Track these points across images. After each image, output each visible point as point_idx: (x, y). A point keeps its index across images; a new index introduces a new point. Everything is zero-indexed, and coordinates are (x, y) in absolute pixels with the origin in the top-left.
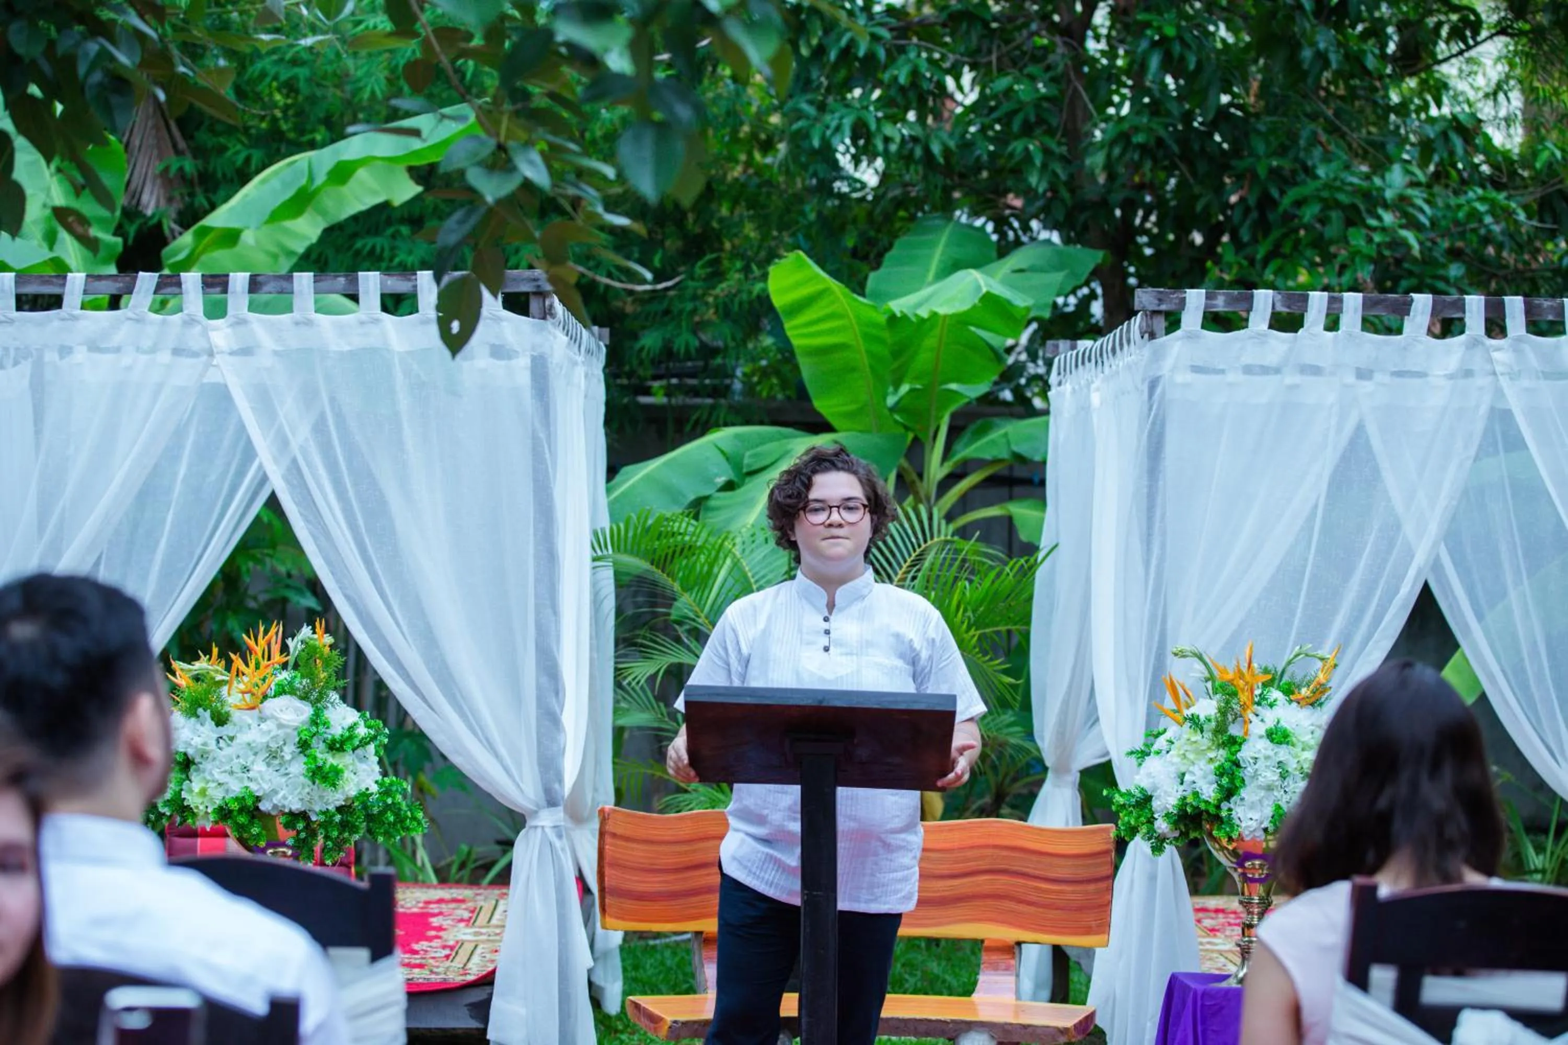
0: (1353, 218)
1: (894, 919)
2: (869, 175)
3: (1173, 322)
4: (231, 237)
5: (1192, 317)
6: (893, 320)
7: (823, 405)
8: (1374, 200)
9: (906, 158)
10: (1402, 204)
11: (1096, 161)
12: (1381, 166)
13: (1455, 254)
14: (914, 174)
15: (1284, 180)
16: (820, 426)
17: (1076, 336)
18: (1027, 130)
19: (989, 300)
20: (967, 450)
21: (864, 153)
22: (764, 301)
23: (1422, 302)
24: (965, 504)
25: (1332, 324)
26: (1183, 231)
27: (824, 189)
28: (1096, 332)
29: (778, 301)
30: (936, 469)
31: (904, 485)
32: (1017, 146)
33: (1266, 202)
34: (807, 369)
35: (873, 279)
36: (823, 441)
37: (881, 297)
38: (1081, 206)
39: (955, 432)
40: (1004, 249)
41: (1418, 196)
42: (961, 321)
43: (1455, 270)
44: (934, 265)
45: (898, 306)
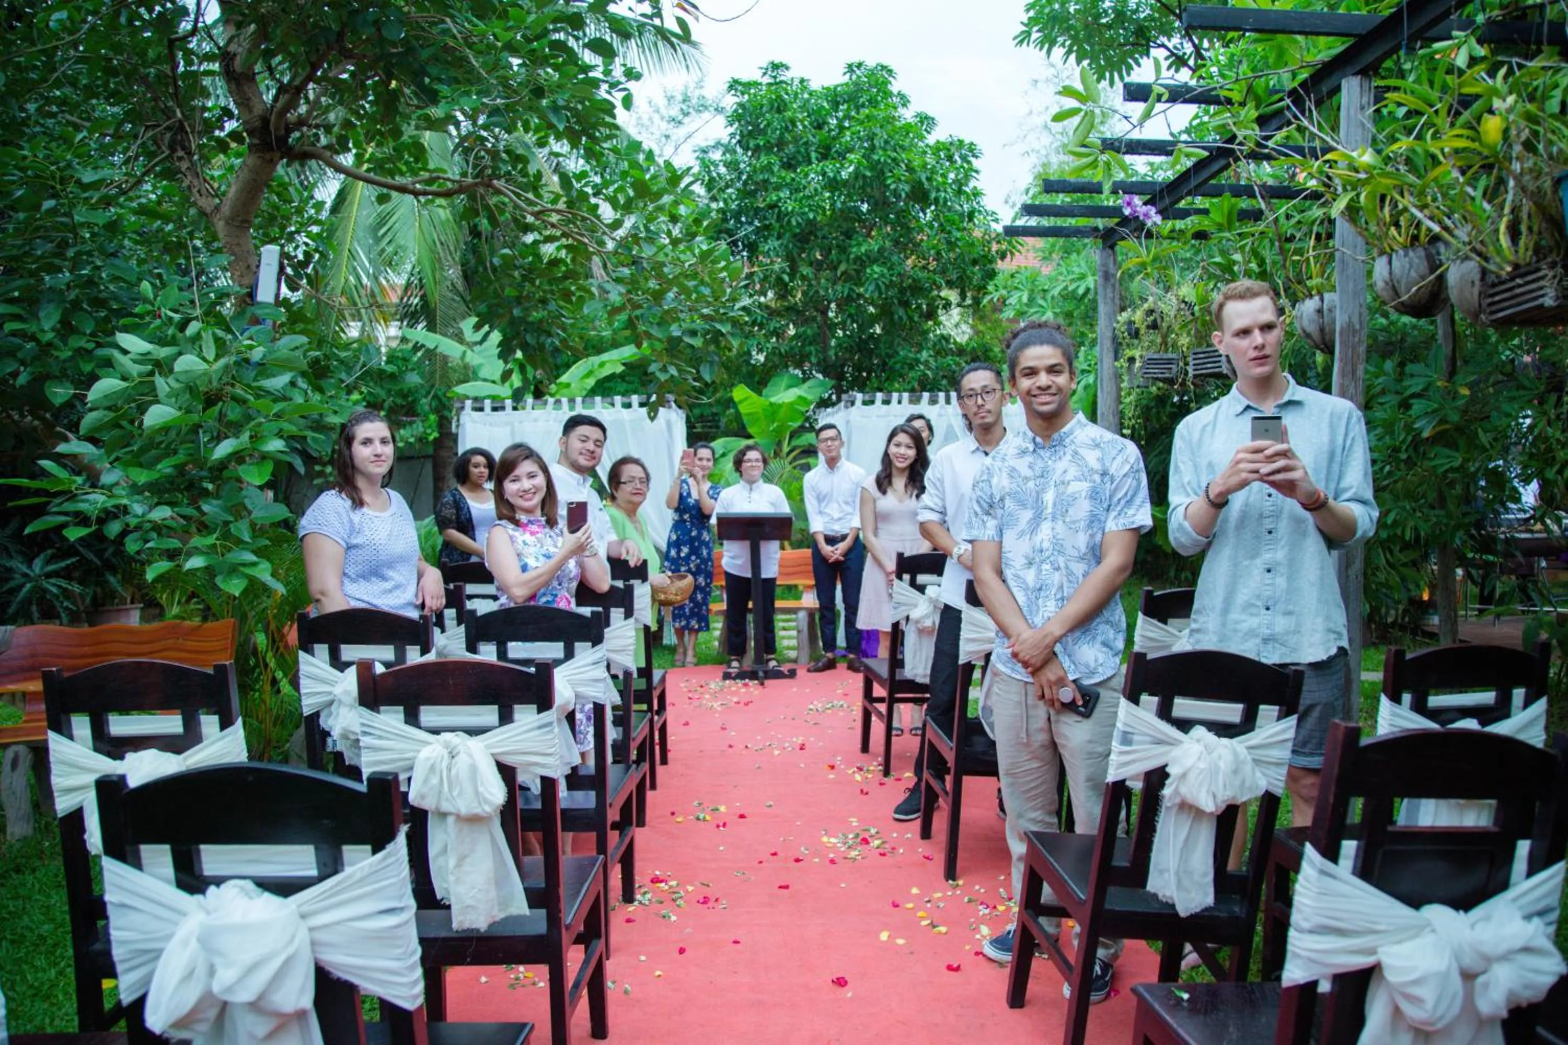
0: (911, 367)
1: (774, 580)
2: (761, 358)
3: (853, 403)
4: (568, 385)
5: (858, 402)
6: (771, 404)
7: (751, 430)
8: (917, 361)
9: (774, 353)
10: (926, 363)
11: (832, 353)
12: (919, 352)
13: (944, 377)
14: (776, 359)
15: (890, 356)
16: (749, 437)
17: (827, 406)
18: (810, 344)
19: (800, 397)
20: (794, 443)
21: (760, 351)
22: (731, 400)
23: (926, 395)
24: (795, 459)
25: (900, 402)
26: (860, 372)
27: (748, 362)
28: (833, 404)
29: (736, 399)
30: (786, 449)
31: (776, 454)
32: (807, 349)
33: (885, 364)
34: (745, 419)
35: (765, 392)
36: (750, 442)
37: (768, 396)
38: (827, 367)
39: (791, 437)
40: (804, 380)
41: (931, 360)
42: (791, 404)
43: (944, 382)
44: (784, 385)
45: (773, 400)
